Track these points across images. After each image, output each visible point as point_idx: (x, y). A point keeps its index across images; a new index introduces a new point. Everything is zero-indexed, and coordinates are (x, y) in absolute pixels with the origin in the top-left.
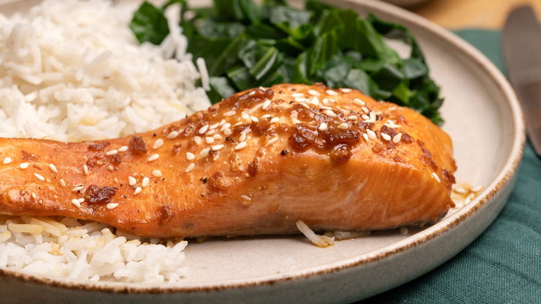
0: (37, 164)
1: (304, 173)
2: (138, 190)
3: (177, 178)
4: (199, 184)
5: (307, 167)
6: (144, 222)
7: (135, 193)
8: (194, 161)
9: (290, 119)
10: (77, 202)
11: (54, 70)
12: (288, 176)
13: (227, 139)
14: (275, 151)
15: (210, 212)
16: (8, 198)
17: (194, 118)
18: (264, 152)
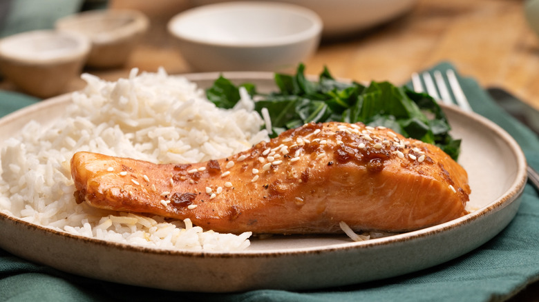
0: (133, 174)
1: (346, 180)
2: (213, 195)
3: (244, 187)
4: (262, 190)
5: (348, 175)
6: (217, 218)
7: (211, 198)
8: (259, 174)
9: (335, 141)
10: (165, 203)
11: (148, 116)
12: (333, 182)
13: (285, 157)
14: (323, 164)
15: (270, 211)
16: (111, 194)
17: (259, 146)
18: (314, 164)
